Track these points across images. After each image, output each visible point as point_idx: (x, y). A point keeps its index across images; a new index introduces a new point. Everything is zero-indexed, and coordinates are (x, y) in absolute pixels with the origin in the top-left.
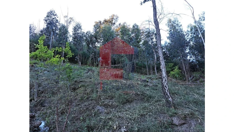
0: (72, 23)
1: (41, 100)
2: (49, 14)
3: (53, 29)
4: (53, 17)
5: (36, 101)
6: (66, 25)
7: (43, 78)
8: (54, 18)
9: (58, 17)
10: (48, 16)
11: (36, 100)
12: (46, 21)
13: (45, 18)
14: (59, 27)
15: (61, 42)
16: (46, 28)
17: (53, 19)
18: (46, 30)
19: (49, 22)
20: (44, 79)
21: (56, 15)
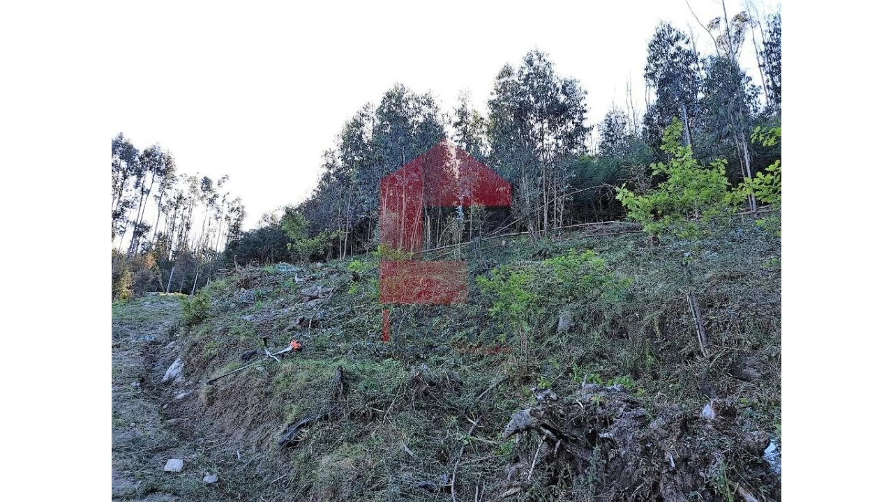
0: (748, 34)
1: (726, 356)
2: (656, 46)
3: (683, 96)
4: (673, 50)
5: (711, 359)
6: (722, 53)
7: (708, 276)
8: (676, 51)
9: (687, 43)
10: (653, 58)
11: (707, 354)
12: (652, 76)
13: (647, 69)
14: (703, 74)
15: (728, 127)
16: (657, 101)
17: (674, 56)
18: (661, 110)
19: (663, 77)
20: (711, 278)
21: (677, 38)
